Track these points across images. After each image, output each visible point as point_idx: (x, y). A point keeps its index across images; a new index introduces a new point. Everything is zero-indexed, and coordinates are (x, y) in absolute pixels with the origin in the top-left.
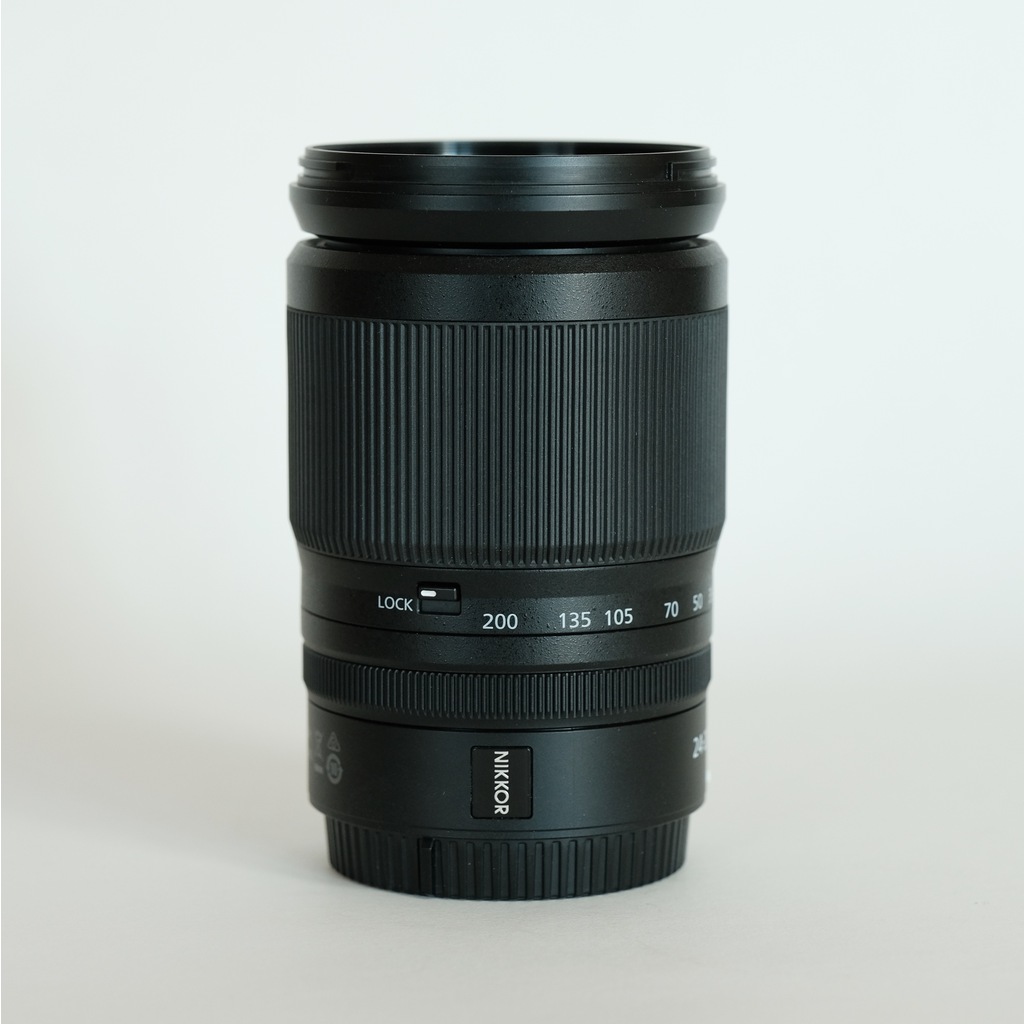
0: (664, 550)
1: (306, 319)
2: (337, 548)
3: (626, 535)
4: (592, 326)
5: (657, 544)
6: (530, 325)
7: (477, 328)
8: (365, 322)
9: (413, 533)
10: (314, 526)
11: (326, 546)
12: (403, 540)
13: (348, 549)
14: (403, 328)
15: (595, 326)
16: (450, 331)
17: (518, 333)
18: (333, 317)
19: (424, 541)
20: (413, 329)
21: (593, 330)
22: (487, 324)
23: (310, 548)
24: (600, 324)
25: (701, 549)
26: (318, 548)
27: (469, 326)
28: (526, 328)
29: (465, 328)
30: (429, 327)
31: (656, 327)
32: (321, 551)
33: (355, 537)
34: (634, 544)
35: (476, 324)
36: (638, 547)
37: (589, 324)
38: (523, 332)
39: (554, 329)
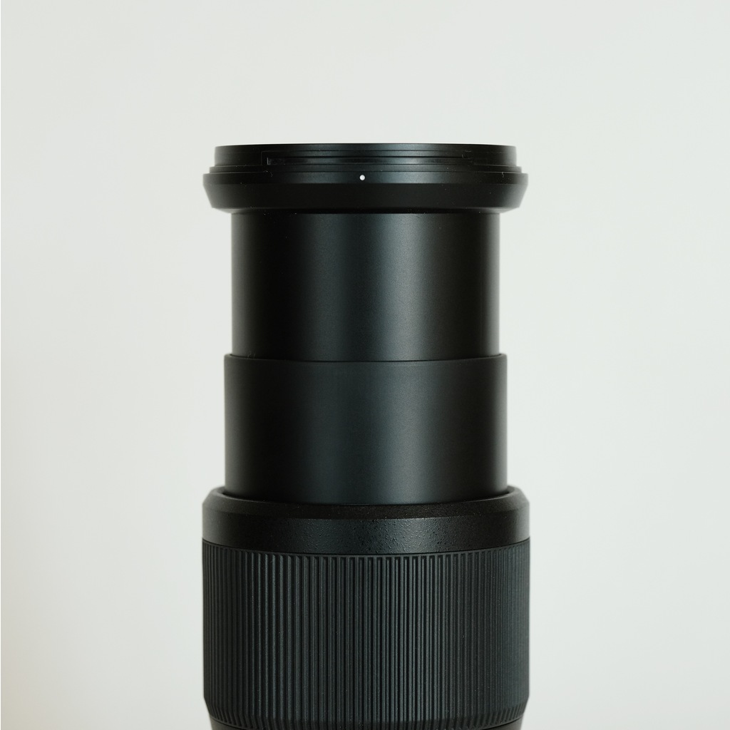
0: (484, 722)
1: (217, 550)
2: (240, 722)
3: (456, 712)
4: (430, 557)
5: (479, 718)
6: (384, 557)
7: (345, 559)
8: (261, 554)
9: (297, 712)
10: (223, 705)
11: (232, 720)
12: (290, 717)
13: (248, 723)
14: (289, 558)
15: (433, 557)
16: (325, 561)
17: (375, 563)
18: (237, 549)
19: (306, 717)
20: (297, 560)
21: (431, 560)
22: (352, 556)
23: (220, 721)
24: (436, 555)
25: (512, 720)
26: (226, 721)
27: (339, 557)
28: (381, 559)
29: (335, 559)
30: (309, 558)
31: (478, 557)
32: (228, 724)
33: (253, 714)
34: (463, 719)
35: (344, 556)
36: (466, 721)
37: (428, 556)
38: (379, 562)
39: (402, 560)
